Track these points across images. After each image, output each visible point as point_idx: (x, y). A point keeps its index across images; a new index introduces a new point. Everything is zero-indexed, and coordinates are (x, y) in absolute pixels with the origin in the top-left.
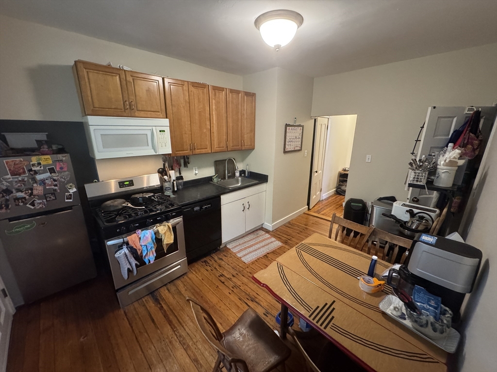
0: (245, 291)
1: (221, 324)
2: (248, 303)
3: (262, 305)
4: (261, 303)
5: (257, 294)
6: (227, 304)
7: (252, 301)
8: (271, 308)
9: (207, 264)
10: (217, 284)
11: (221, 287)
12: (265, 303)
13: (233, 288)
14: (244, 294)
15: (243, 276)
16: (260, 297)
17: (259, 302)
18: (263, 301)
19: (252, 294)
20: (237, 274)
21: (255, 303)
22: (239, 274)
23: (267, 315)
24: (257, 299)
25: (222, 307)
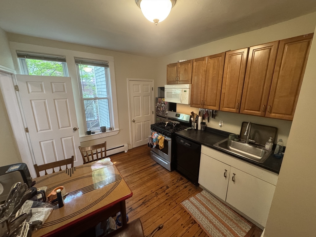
0: (152, 199)
1: (133, 187)
2: (142, 200)
3: (138, 208)
4: (140, 208)
5: (148, 206)
6: (144, 190)
7: (143, 202)
8: (134, 213)
9: (179, 180)
10: (160, 185)
11: (158, 187)
12: (139, 210)
13: (156, 193)
14: (150, 198)
15: (167, 200)
16: (144, 208)
17: (141, 206)
18: (142, 209)
19: (149, 203)
20: (169, 196)
21: (141, 204)
22: (169, 197)
23: (130, 210)
24: (144, 205)
25: (143, 187)
